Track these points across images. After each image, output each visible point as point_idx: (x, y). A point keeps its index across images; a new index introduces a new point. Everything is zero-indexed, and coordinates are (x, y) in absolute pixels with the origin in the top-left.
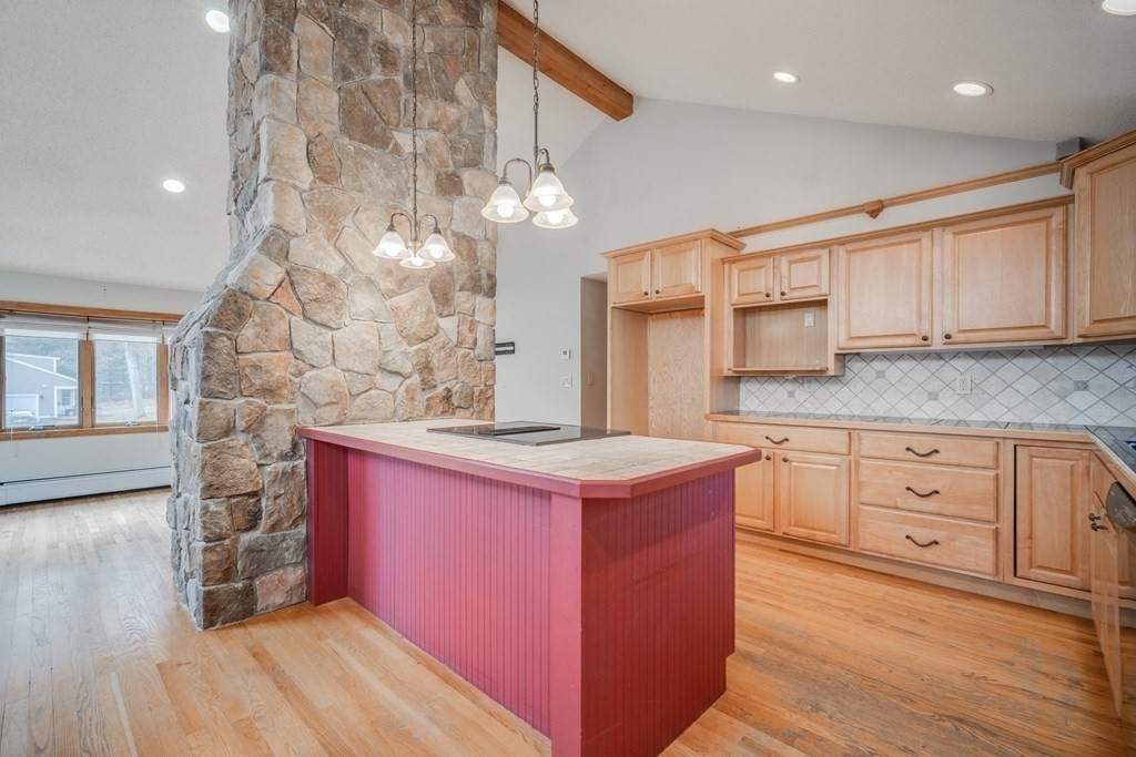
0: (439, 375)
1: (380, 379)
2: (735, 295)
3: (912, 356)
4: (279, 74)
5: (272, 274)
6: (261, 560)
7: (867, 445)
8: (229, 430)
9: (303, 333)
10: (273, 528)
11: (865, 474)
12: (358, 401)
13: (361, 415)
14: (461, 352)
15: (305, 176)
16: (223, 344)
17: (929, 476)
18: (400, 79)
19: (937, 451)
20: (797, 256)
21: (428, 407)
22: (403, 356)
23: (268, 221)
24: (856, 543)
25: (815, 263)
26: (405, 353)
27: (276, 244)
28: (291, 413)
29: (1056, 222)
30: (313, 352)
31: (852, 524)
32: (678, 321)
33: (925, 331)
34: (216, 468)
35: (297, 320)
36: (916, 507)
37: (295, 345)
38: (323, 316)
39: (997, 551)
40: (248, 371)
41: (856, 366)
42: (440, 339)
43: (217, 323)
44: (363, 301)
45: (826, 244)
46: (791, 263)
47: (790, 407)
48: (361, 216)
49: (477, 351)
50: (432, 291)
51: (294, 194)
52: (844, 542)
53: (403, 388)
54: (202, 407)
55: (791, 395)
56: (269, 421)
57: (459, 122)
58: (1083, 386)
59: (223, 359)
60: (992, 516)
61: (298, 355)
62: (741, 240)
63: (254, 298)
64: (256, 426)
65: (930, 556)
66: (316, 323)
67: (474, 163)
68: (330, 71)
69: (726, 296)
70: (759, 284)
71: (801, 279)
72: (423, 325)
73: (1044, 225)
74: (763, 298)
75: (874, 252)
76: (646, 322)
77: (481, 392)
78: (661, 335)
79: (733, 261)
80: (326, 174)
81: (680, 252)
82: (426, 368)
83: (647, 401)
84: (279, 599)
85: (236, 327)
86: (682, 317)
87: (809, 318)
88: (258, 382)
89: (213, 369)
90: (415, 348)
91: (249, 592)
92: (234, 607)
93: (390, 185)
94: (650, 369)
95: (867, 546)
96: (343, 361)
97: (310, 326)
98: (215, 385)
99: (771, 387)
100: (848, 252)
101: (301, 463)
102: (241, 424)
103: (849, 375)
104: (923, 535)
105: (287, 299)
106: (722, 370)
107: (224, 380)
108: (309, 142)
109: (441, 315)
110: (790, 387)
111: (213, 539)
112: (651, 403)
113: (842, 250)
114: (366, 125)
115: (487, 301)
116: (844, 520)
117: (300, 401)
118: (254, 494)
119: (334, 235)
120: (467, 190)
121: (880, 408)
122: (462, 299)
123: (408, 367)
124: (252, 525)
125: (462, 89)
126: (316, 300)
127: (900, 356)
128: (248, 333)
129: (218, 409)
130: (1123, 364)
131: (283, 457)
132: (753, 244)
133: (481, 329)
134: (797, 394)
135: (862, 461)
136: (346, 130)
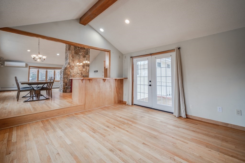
0: (83, 74)
1: (77, 74)
4: (70, 50)
5: (69, 66)
6: (67, 88)
8: (65, 78)
9: (71, 70)
10: (68, 86)
12: (75, 76)
14: (85, 72)
15: (71, 58)
16: (65, 71)
18: (80, 48)
21: (82, 77)
22: (79, 72)
23: (68, 62)
26: (80, 72)
27: (69, 64)
30: (72, 72)
34: (64, 81)
35: (70, 69)
38: (73, 69)
42: (83, 71)
43: (64, 70)
44: (76, 68)
50: (82, 66)
51: (70, 60)
53: (79, 75)
57: (85, 51)
59: (65, 72)
61: (70, 72)
63: (67, 68)
64: (67, 78)
67: (87, 54)
68: (74, 49)
72: (81, 69)
77: (87, 76)
80: (73, 57)
82: (82, 73)
84: (68, 92)
85: (66, 70)
88: (67, 74)
91: (66, 91)
92: (65, 92)
93: (79, 58)
96: (74, 73)
98: (64, 75)
101: (70, 81)
102: (66, 77)
107: (65, 74)
108: (72, 55)
109: (83, 69)
111: (64, 86)
114: (77, 53)
115: (88, 67)
117: (70, 76)
118: (67, 83)
119: (74, 62)
120: (86, 57)
122: (85, 67)
123: (80, 73)
124: (66, 86)
128: (67, 70)
131: (69, 80)
133: (88, 70)
136: (75, 54)
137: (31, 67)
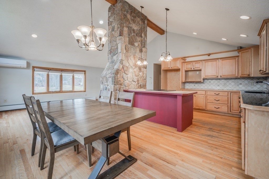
0: (140, 82)
1: (133, 82)
2: (185, 68)
3: (215, 79)
4: (122, 36)
5: (121, 67)
7: (208, 93)
9: (124, 75)
11: (208, 98)
12: (130, 86)
13: (131, 88)
14: (142, 78)
15: (125, 51)
16: (116, 77)
17: (218, 98)
18: (135, 34)
19: (219, 94)
20: (196, 62)
21: (138, 87)
22: (135, 79)
23: (120, 58)
24: (207, 109)
25: (199, 64)
27: (121, 62)
28: (123, 88)
29: (237, 59)
30: (126, 79)
31: (206, 106)
32: (173, 72)
33: (217, 75)
34: (115, 96)
35: (124, 73)
36: (216, 102)
37: (124, 77)
38: (126, 73)
39: (228, 109)
40: (119, 81)
41: (206, 81)
42: (140, 76)
44: (131, 70)
45: (201, 61)
46: (195, 63)
47: (194, 87)
48: (131, 57)
49: (144, 78)
50: (139, 68)
51: (124, 54)
52: (205, 109)
53: (135, 84)
54: (114, 86)
55: (195, 85)
56: (121, 89)
57: (142, 40)
58: (241, 84)
59: (116, 79)
60: (227, 103)
61: (124, 79)
62: (186, 58)
63: (119, 70)
65: (218, 110)
66: (126, 74)
67: (144, 47)
68: (127, 35)
69: (184, 69)
70: (189, 67)
71: (197, 66)
72: (138, 74)
73: (235, 60)
74: (190, 69)
75: (209, 62)
76: (167, 72)
77: (145, 85)
78: (170, 75)
79: (185, 62)
80: (127, 51)
81: (176, 61)
82: (138, 81)
83: (167, 86)
85: (117, 75)
86: (174, 71)
87: (198, 73)
88: (120, 83)
89: (115, 81)
90: (137, 77)
93: (134, 51)
94: (168, 81)
95: (209, 109)
96: (128, 80)
97: (125, 74)
99: (191, 84)
100: (205, 62)
102: (118, 89)
103: (205, 82)
104: (217, 107)
105: (122, 70)
106: (183, 81)
107: (116, 83)
108: (125, 46)
109: (140, 72)
110: (194, 84)
112: (168, 87)
113: (204, 62)
114: (131, 43)
115: (145, 69)
116: (205, 105)
117: (124, 86)
119: (128, 60)
120: (143, 51)
121: (210, 88)
122: (142, 69)
123: (136, 81)
125: (143, 35)
126: (126, 70)
127: (213, 79)
128: (119, 75)
129: (116, 87)
130: (246, 81)
132: (188, 60)
133: (145, 74)
134: (196, 85)
135: (208, 96)
136: (129, 44)
137: (35, 69)
